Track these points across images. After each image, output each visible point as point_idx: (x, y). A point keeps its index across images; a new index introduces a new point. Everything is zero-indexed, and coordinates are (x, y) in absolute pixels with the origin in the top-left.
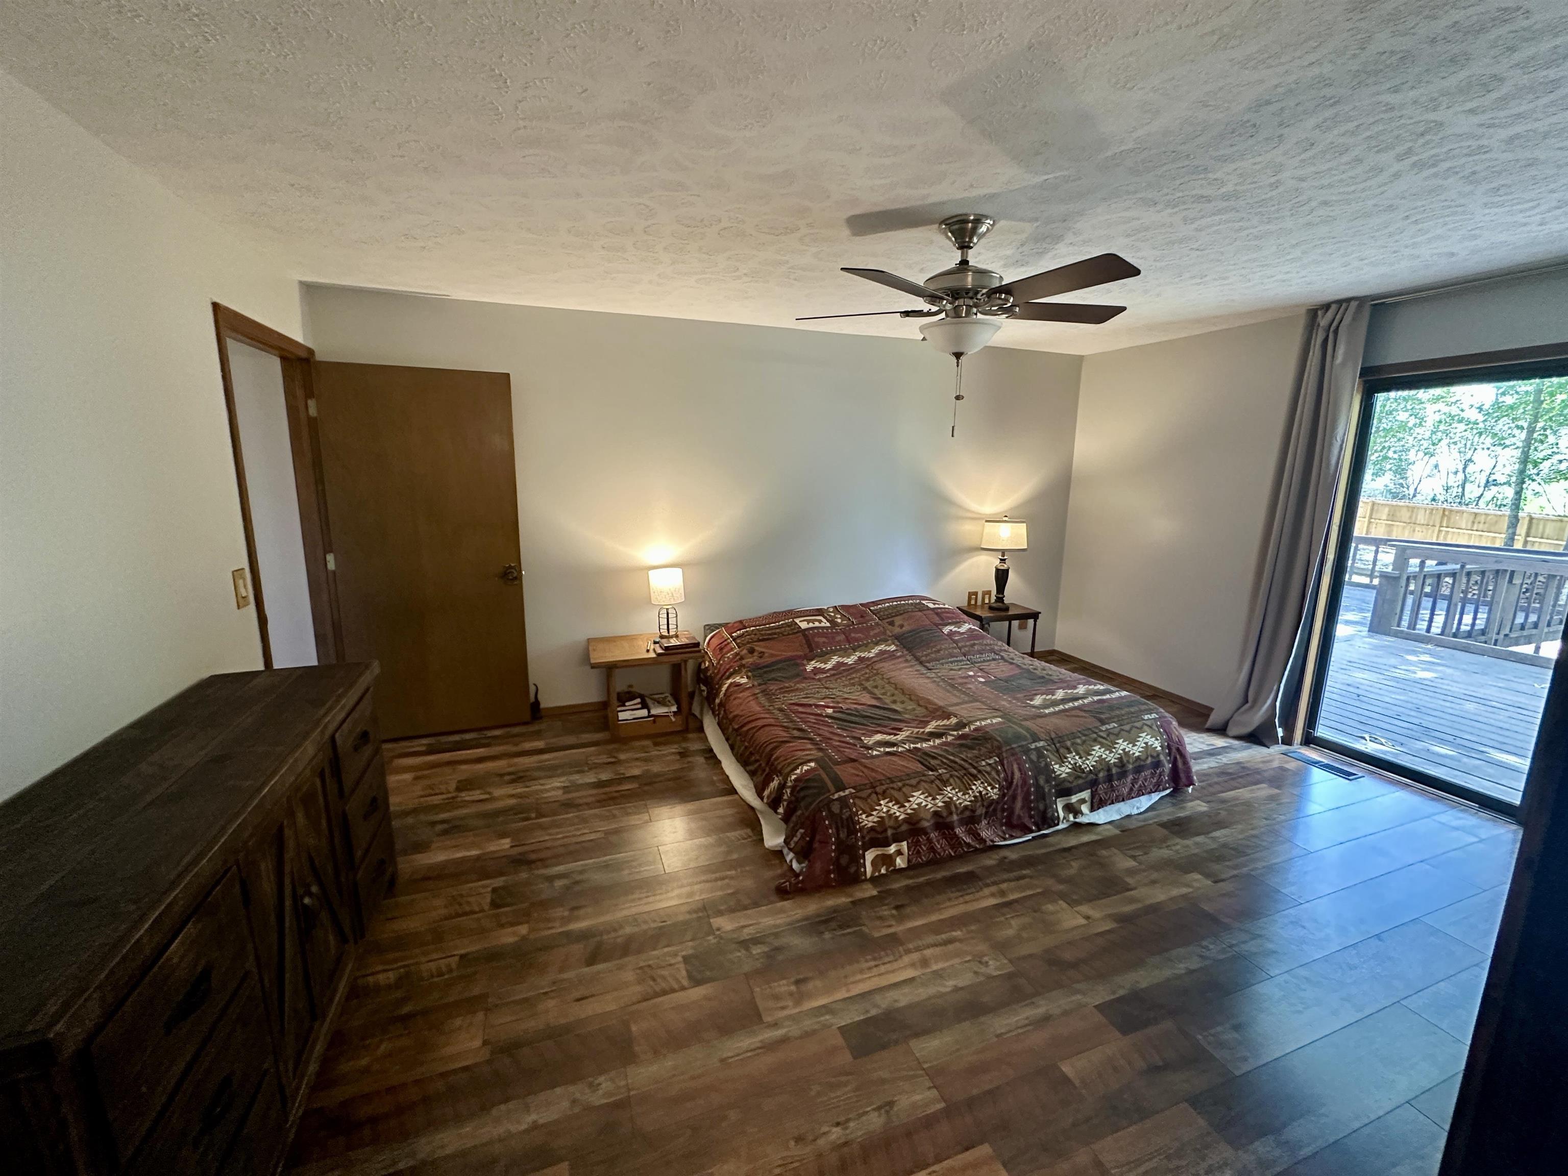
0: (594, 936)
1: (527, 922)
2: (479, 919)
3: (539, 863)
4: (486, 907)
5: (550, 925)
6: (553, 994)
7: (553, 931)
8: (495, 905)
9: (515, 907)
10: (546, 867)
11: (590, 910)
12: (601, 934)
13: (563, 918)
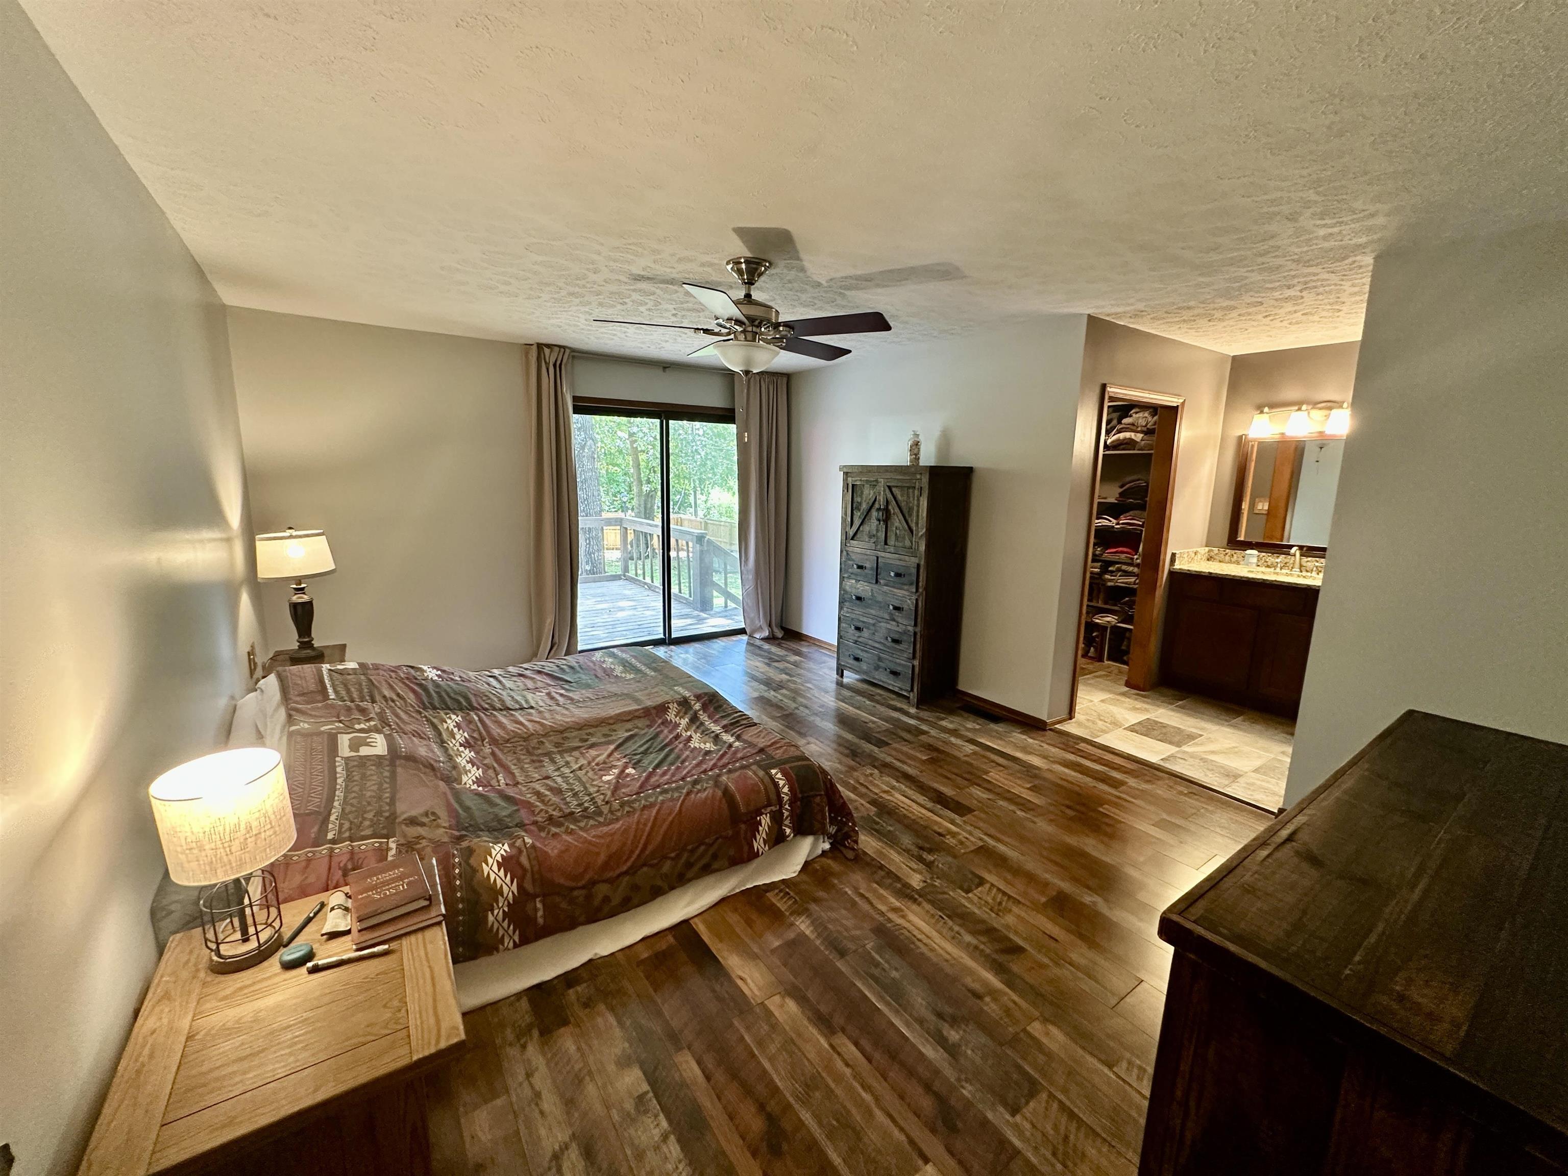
0: (994, 960)
1: (1024, 1030)
2: (1065, 1091)
3: (937, 1086)
4: (1044, 1096)
5: (1011, 1005)
6: (1068, 960)
7: (1015, 998)
8: (1033, 1089)
9: (1019, 1061)
10: (937, 1072)
11: (968, 980)
12: (987, 957)
13: (995, 1000)
